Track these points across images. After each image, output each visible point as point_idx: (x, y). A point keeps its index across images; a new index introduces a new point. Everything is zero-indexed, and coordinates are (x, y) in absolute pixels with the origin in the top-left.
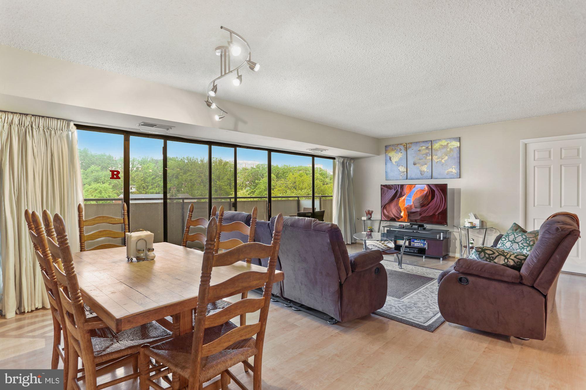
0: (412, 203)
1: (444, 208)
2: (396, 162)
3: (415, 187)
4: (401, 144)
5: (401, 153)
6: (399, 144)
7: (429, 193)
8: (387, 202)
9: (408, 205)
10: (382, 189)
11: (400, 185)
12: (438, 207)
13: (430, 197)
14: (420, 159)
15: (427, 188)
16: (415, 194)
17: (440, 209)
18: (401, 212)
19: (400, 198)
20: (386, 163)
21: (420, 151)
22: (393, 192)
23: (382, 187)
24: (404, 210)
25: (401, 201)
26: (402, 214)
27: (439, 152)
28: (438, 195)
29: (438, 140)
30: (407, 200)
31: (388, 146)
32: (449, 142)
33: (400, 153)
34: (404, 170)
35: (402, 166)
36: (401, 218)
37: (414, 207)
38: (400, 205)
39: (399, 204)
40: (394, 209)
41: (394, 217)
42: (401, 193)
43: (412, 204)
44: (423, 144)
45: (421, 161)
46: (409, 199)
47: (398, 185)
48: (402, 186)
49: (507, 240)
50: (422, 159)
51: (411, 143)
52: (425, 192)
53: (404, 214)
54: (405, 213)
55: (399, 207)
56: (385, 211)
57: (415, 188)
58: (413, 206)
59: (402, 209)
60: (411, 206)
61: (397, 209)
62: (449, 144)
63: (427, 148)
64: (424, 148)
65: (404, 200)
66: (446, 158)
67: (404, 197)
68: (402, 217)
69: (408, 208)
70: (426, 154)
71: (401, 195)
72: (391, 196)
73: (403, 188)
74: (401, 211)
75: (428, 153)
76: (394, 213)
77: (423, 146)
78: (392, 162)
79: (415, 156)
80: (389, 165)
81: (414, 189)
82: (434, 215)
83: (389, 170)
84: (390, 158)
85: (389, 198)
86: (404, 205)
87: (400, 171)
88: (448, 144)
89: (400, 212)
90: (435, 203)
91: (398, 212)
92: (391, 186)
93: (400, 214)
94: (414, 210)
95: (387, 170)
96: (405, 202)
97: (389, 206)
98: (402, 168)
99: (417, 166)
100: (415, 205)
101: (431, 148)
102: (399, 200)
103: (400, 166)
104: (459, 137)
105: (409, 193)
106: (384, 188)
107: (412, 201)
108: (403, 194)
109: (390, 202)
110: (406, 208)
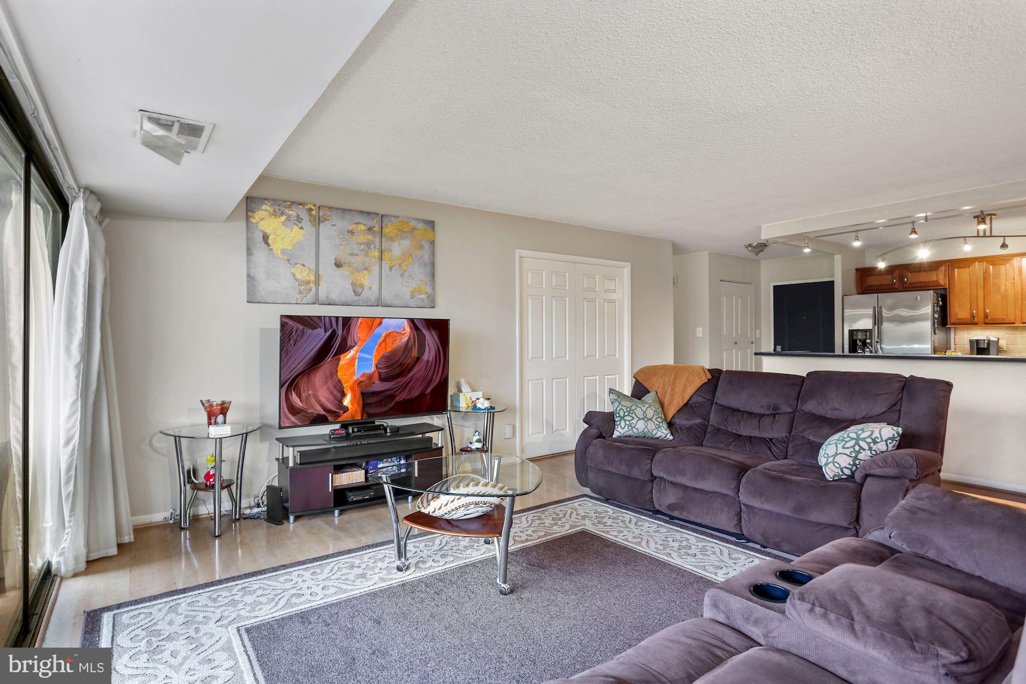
1: (441, 377)
2: (284, 252)
3: (380, 324)
4: (301, 204)
5: (302, 228)
6: (293, 203)
7: (411, 341)
8: (300, 368)
9: (363, 375)
10: (283, 325)
11: (341, 321)
12: (431, 374)
13: (415, 351)
14: (352, 254)
15: (408, 329)
16: (380, 345)
17: (434, 377)
18: (344, 395)
19: (342, 356)
20: (248, 249)
21: (352, 232)
22: (319, 338)
23: (285, 320)
24: (352, 390)
25: (344, 364)
26: (347, 402)
27: (396, 244)
28: (432, 345)
29: (395, 216)
30: (361, 359)
31: (259, 198)
32: (415, 226)
33: (296, 229)
34: (308, 279)
35: (304, 265)
36: (344, 412)
37: (379, 377)
38: (341, 375)
39: (339, 373)
40: (325, 388)
41: (322, 412)
42: (344, 340)
43: (374, 372)
44: (359, 218)
45: (353, 259)
46: (367, 356)
47: (337, 318)
48: (347, 321)
49: (636, 419)
50: (357, 255)
51: (331, 208)
52: (405, 339)
53: (352, 402)
54: (354, 396)
55: (340, 381)
56: (294, 397)
57: (380, 327)
58: (377, 375)
59: (346, 386)
60: (370, 377)
61: (332, 387)
62: (416, 231)
63: (370, 229)
64: (362, 227)
65: (353, 359)
66: (411, 261)
67: (352, 352)
68: (346, 409)
69: (362, 384)
70: (368, 245)
71: (344, 348)
72: (313, 350)
73: (350, 325)
74: (344, 392)
75: (373, 242)
76: (323, 400)
77: (361, 223)
78: (271, 250)
79: (340, 245)
80: (260, 256)
81: (378, 330)
82: (422, 395)
83: (260, 274)
84: (265, 238)
85: (308, 357)
86: (353, 374)
87: (296, 280)
88: (413, 229)
89: (339, 396)
90: (424, 367)
91: (335, 397)
92: (317, 320)
93: (341, 402)
94: (378, 386)
95: (252, 271)
96: (353, 365)
97: (308, 379)
98: (301, 272)
99: (345, 271)
100: (380, 373)
101: (378, 230)
102: (339, 360)
103: (296, 264)
104: (434, 222)
105: (364, 341)
106: (290, 322)
107: (374, 363)
108: (349, 343)
109: (309, 368)
110: (358, 384)
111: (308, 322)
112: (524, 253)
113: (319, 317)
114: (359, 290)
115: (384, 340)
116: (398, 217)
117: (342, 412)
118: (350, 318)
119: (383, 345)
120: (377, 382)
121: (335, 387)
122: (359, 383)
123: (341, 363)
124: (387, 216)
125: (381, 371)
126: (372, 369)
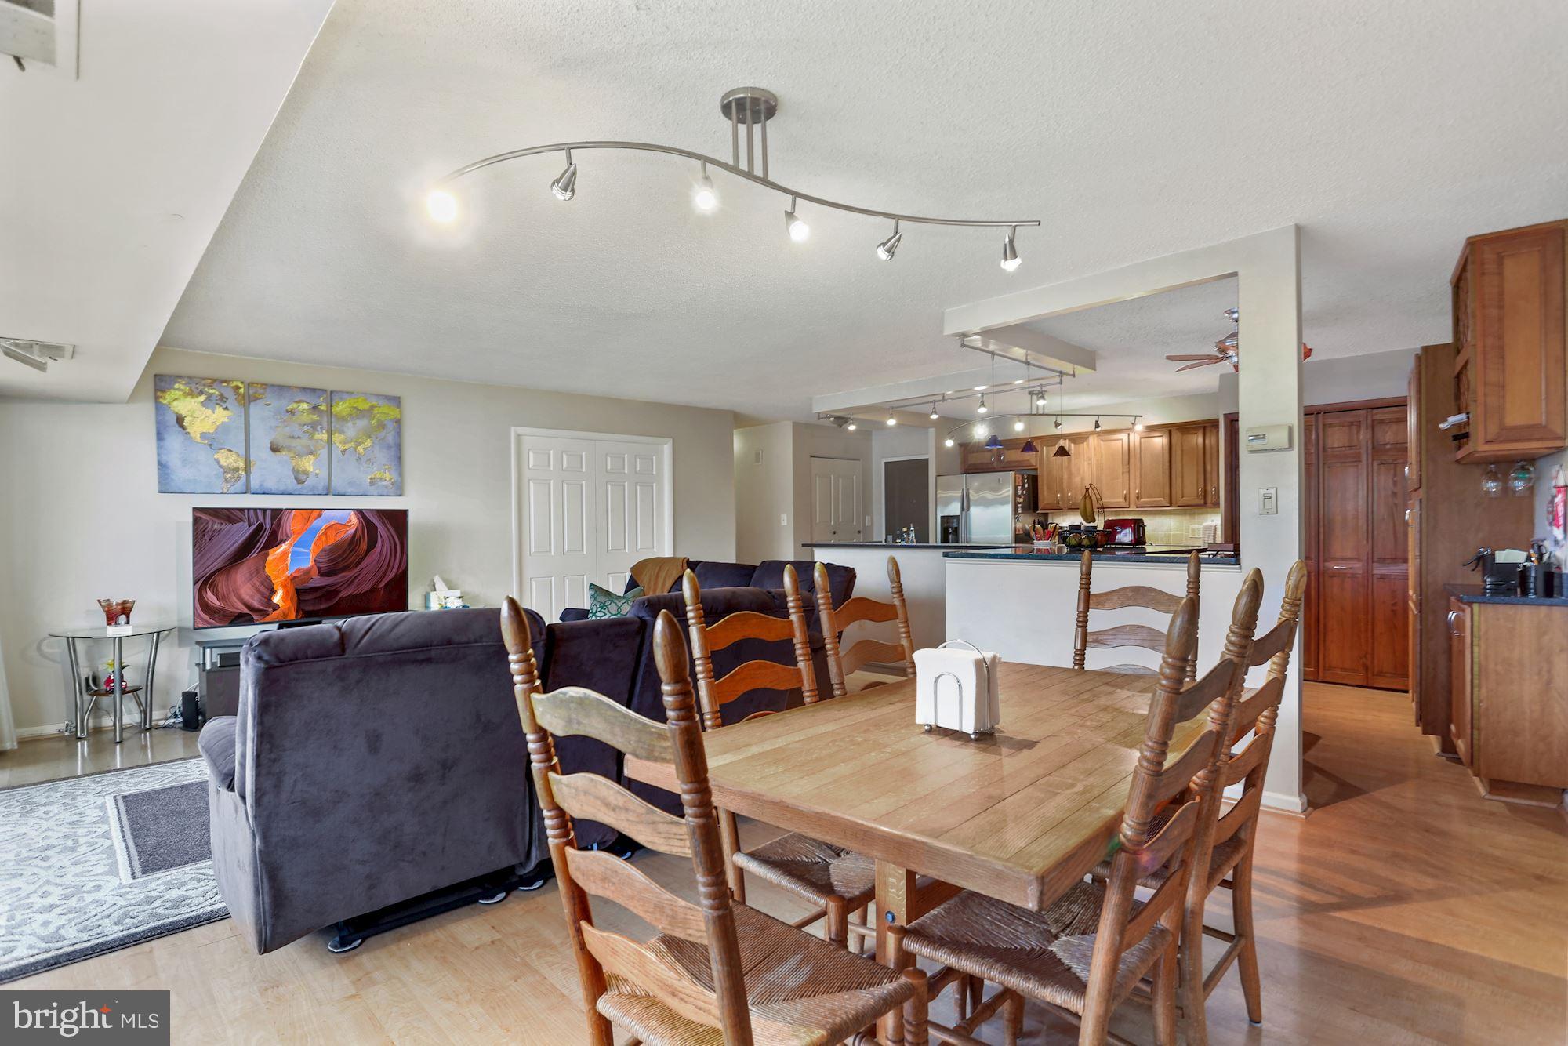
0: (310, 563)
1: (398, 570)
2: (204, 436)
3: (320, 515)
4: (225, 381)
5: (226, 409)
6: (215, 380)
7: (360, 532)
8: (217, 565)
9: (298, 570)
10: (196, 521)
11: (269, 513)
12: (383, 569)
13: (364, 545)
14: (293, 437)
15: (354, 520)
16: (320, 538)
17: (388, 573)
18: (273, 592)
19: (271, 551)
20: (160, 434)
21: (292, 412)
22: (241, 532)
23: (198, 515)
24: (284, 586)
25: (274, 560)
26: (277, 599)
27: (350, 424)
28: (385, 536)
29: (347, 393)
31: (170, 376)
32: (375, 403)
33: (219, 409)
34: (235, 465)
35: (230, 450)
36: (274, 610)
37: (319, 573)
38: (270, 570)
39: (266, 569)
40: (249, 585)
41: (246, 611)
42: (274, 533)
43: (313, 566)
44: (300, 396)
45: (295, 443)
46: (304, 550)
47: (264, 511)
48: (277, 514)
50: (299, 437)
51: (265, 386)
52: (351, 531)
53: (284, 599)
54: (286, 593)
55: (268, 577)
56: (210, 596)
57: (319, 519)
58: (315, 570)
59: (276, 583)
60: (308, 572)
61: (258, 584)
62: (376, 409)
63: (315, 408)
64: (305, 406)
65: (285, 553)
66: (369, 442)
67: (284, 547)
68: (276, 607)
69: (296, 580)
70: (313, 426)
71: (273, 541)
72: (235, 546)
73: (281, 518)
74: (273, 588)
75: (320, 423)
76: (246, 598)
77: (303, 401)
78: (188, 433)
79: (277, 427)
80: (174, 441)
81: (316, 523)
82: (373, 590)
83: (174, 460)
84: (180, 421)
85: (228, 552)
86: (285, 569)
87: (221, 466)
88: (372, 407)
89: (268, 593)
90: (376, 560)
91: (262, 594)
92: (238, 514)
93: (269, 599)
94: (317, 581)
95: (164, 458)
96: (286, 560)
97: (227, 576)
98: (227, 458)
99: (284, 455)
100: (319, 568)
101: (325, 409)
102: (268, 555)
103: (221, 449)
104: (399, 398)
105: (299, 534)
106: (205, 517)
107: (311, 557)
108: (280, 537)
109: (231, 563)
110: (291, 580)
111: (228, 516)
112: (521, 430)
113: (242, 510)
114: (303, 477)
115: (325, 533)
116: (352, 393)
117: (271, 610)
118: (280, 510)
119: (324, 538)
120: (316, 577)
121: (262, 583)
122: (293, 579)
123: (270, 558)
124: (337, 392)
125: (321, 565)
126: (309, 563)
